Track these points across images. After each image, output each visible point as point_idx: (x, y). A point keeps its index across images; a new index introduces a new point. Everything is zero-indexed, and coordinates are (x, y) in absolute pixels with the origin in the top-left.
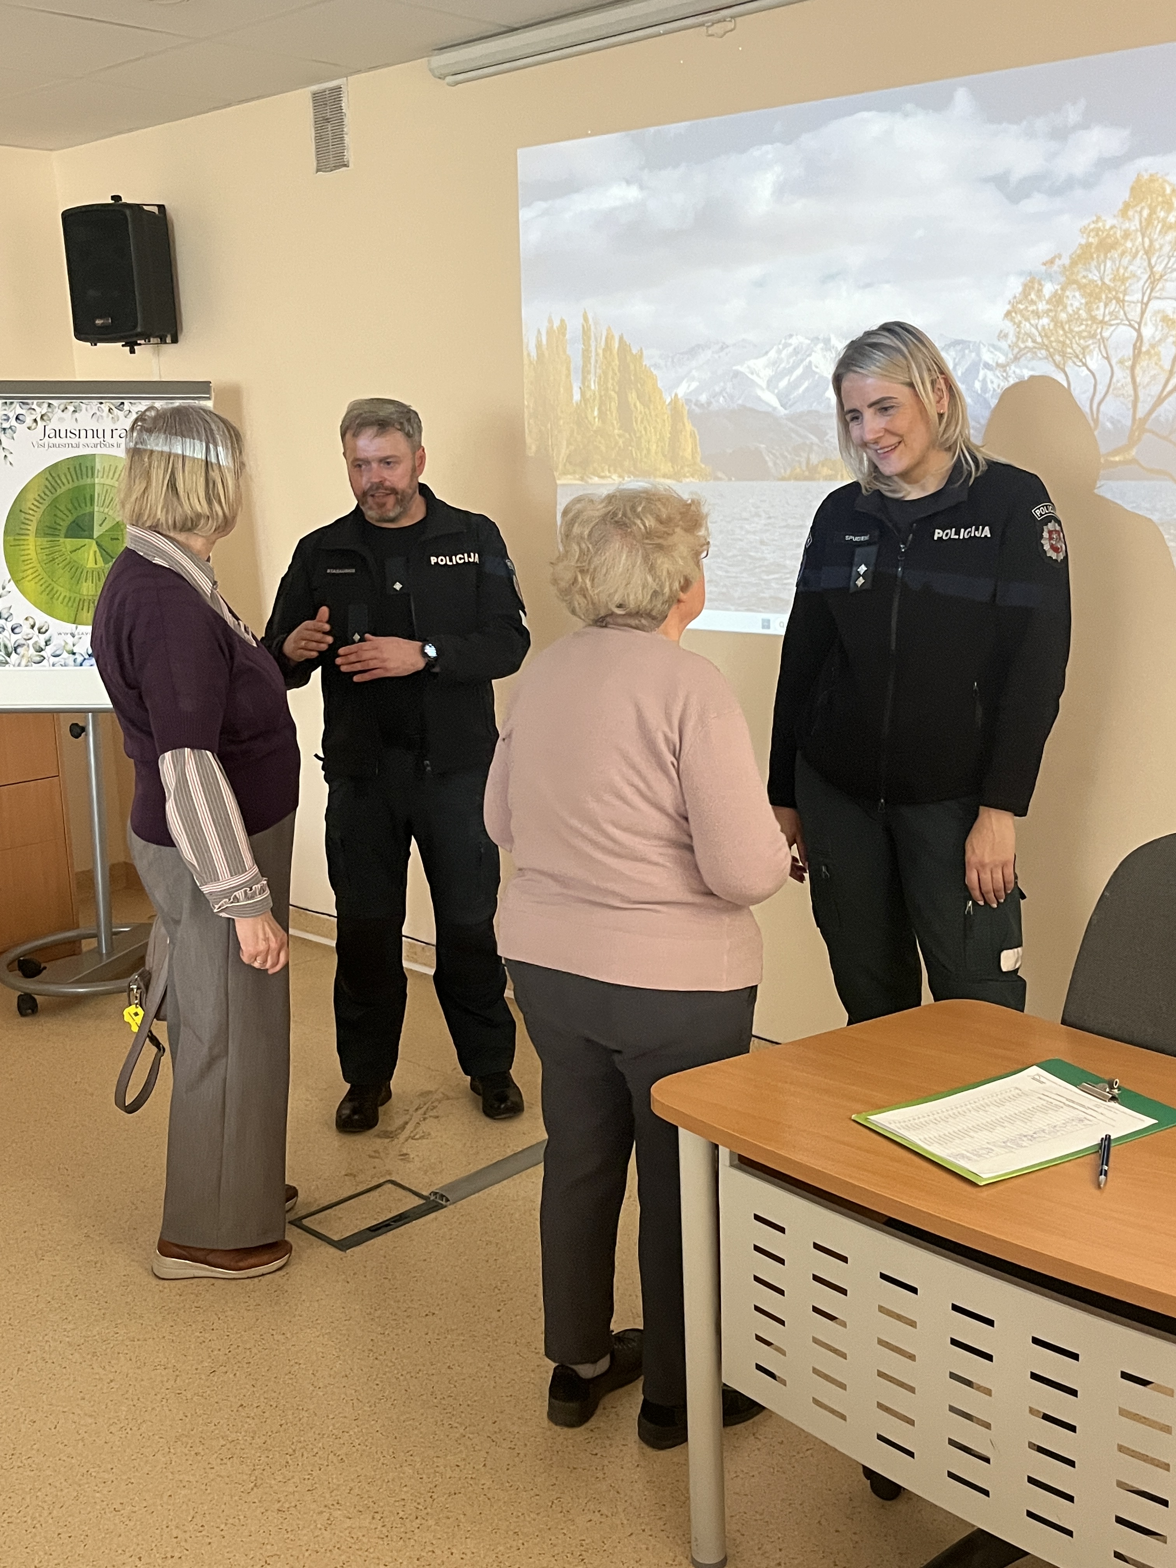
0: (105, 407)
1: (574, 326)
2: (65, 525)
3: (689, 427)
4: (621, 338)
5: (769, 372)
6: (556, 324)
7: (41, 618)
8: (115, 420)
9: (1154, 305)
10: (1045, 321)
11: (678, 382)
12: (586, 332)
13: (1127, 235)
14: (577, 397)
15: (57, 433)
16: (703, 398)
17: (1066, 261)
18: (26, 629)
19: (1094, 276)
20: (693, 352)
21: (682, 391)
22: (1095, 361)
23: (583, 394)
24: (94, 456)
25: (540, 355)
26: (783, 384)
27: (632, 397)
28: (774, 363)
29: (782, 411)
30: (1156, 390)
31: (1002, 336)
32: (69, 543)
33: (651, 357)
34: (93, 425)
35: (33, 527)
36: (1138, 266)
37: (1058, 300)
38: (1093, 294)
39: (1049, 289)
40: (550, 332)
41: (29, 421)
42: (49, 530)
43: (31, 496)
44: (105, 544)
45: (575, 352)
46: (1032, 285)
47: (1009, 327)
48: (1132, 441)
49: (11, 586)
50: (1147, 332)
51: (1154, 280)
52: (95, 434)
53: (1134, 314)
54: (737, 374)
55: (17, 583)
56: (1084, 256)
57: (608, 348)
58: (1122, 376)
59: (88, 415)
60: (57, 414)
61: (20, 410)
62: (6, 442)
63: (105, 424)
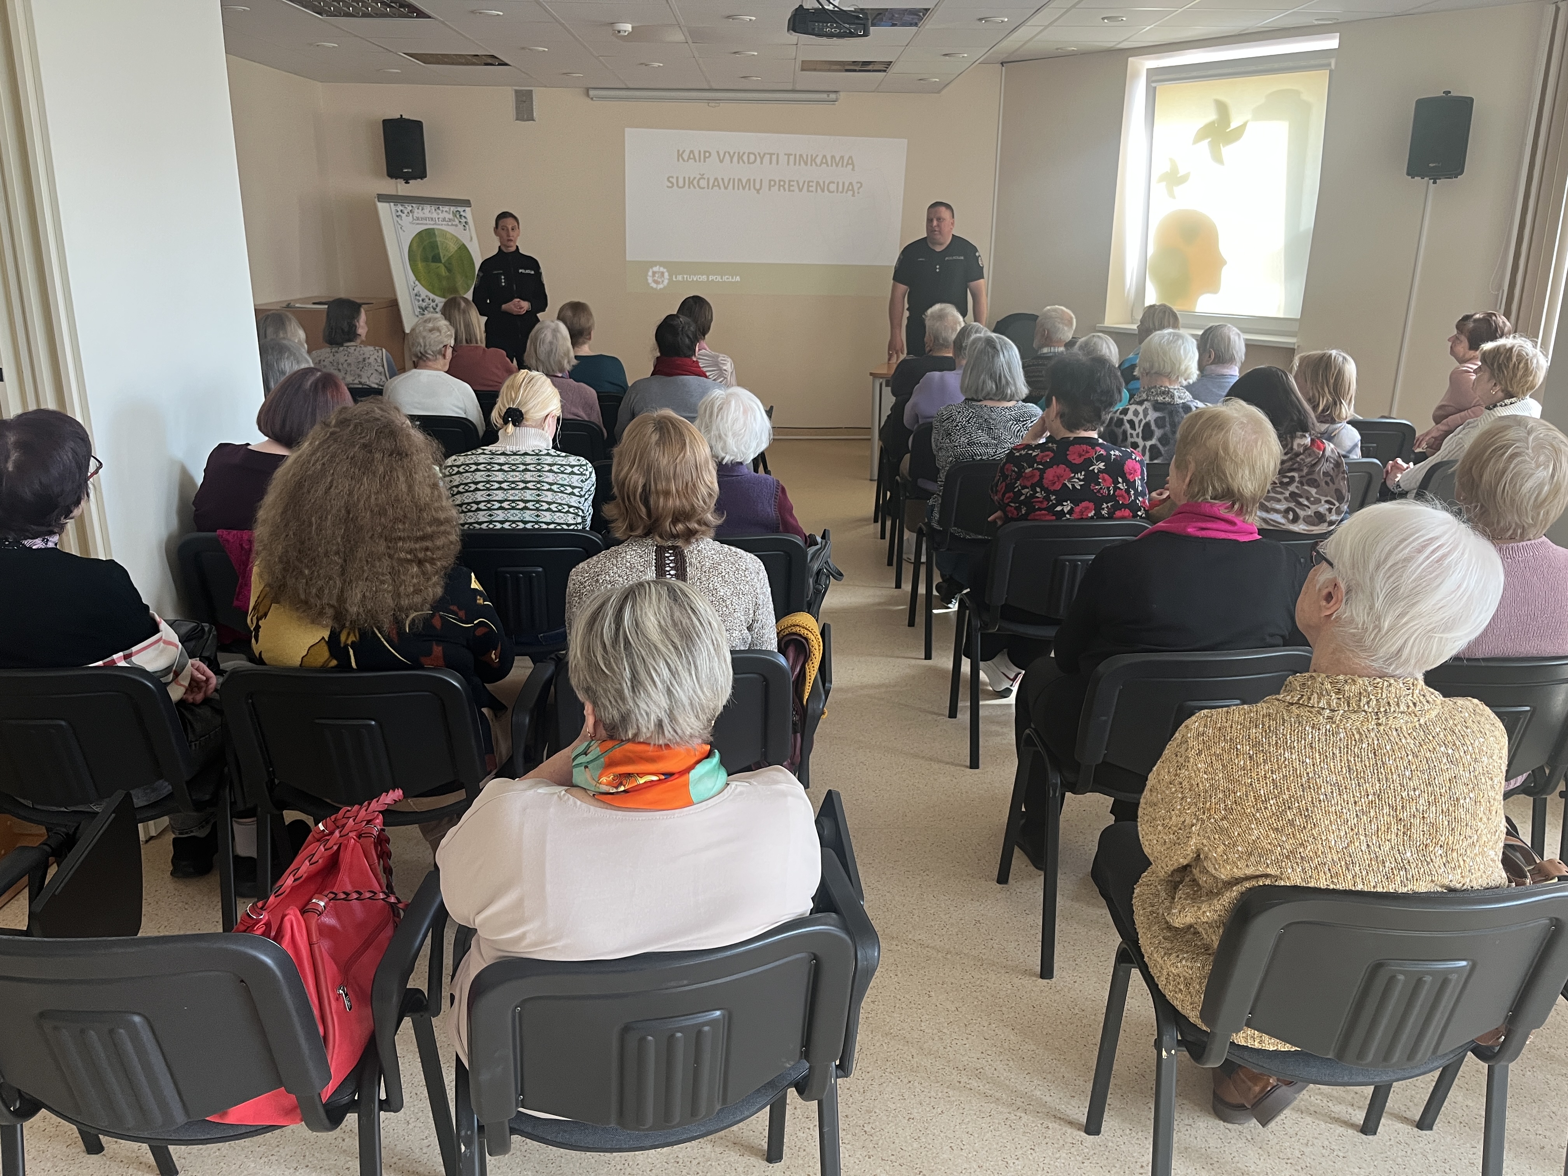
0: (433, 208)
2: (430, 257)
7: (432, 296)
8: (438, 214)
15: (418, 219)
18: (427, 300)
24: (433, 229)
32: (434, 265)
34: (429, 215)
35: (419, 258)
41: (406, 212)
42: (425, 260)
43: (415, 245)
44: (448, 265)
49: (417, 282)
52: (432, 219)
55: (419, 281)
59: (428, 211)
60: (416, 210)
61: (401, 208)
62: (400, 222)
63: (435, 215)
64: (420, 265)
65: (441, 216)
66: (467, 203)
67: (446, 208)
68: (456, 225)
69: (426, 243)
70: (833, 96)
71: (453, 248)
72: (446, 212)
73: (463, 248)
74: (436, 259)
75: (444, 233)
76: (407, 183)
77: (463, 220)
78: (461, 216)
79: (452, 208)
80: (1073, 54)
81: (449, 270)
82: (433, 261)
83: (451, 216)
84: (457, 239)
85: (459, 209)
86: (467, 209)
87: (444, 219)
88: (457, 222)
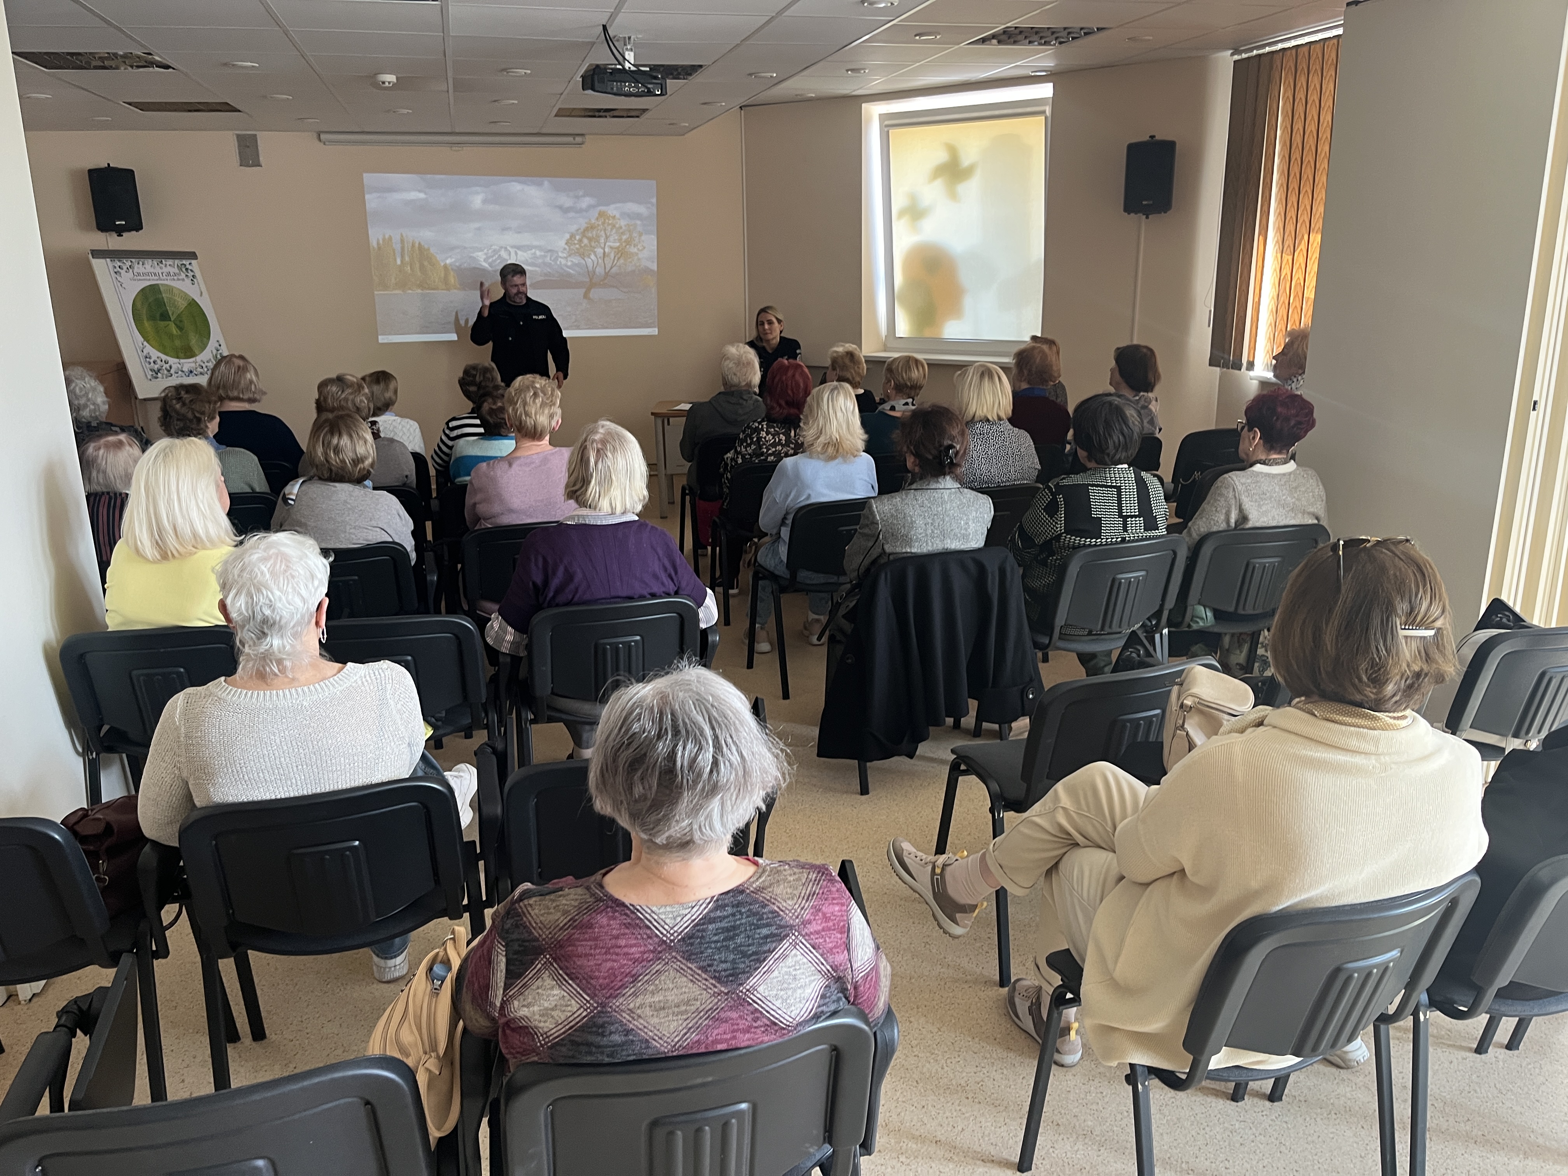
0: (155, 262)
1: (396, 238)
2: (158, 316)
3: (452, 273)
4: (419, 244)
5: (484, 257)
6: (387, 237)
7: (164, 357)
8: (161, 268)
9: (608, 244)
10: (577, 246)
11: (447, 258)
12: (402, 241)
13: (598, 225)
14: (399, 262)
15: (139, 274)
16: (457, 264)
17: (582, 230)
18: (159, 361)
19: (590, 235)
20: (452, 249)
21: (448, 261)
22: (593, 257)
23: (402, 261)
24: (157, 285)
25: (379, 248)
26: (490, 260)
27: (426, 263)
28: (486, 254)
29: (490, 269)
30: (610, 265)
31: (565, 249)
32: (162, 324)
33: (433, 250)
34: (152, 270)
35: (145, 317)
36: (603, 233)
37: (580, 241)
38: (590, 239)
39: (578, 237)
40: (384, 240)
41: (125, 268)
42: (152, 318)
43: (139, 303)
44: (178, 323)
45: (398, 247)
46: (572, 236)
47: (566, 247)
48: (605, 278)
49: (145, 343)
50: (607, 250)
51: (607, 237)
52: (155, 274)
53: (602, 245)
54: (471, 257)
55: (148, 342)
56: (587, 229)
57: (413, 246)
58: (600, 261)
59: (149, 266)
60: (136, 266)
61: (119, 264)
62: (119, 278)
63: (158, 270)
64: (146, 324)
65: (165, 270)
66: (193, 256)
67: (170, 262)
68: (183, 280)
69: (151, 300)
70: (579, 139)
71: (182, 304)
72: (170, 267)
73: (193, 305)
74: (165, 317)
75: (170, 289)
76: (120, 235)
77: (191, 274)
78: (187, 269)
79: (177, 262)
80: (810, 100)
81: (181, 329)
82: (161, 320)
83: (176, 271)
84: (186, 294)
85: (184, 262)
86: (193, 262)
87: (169, 274)
88: (183, 276)
